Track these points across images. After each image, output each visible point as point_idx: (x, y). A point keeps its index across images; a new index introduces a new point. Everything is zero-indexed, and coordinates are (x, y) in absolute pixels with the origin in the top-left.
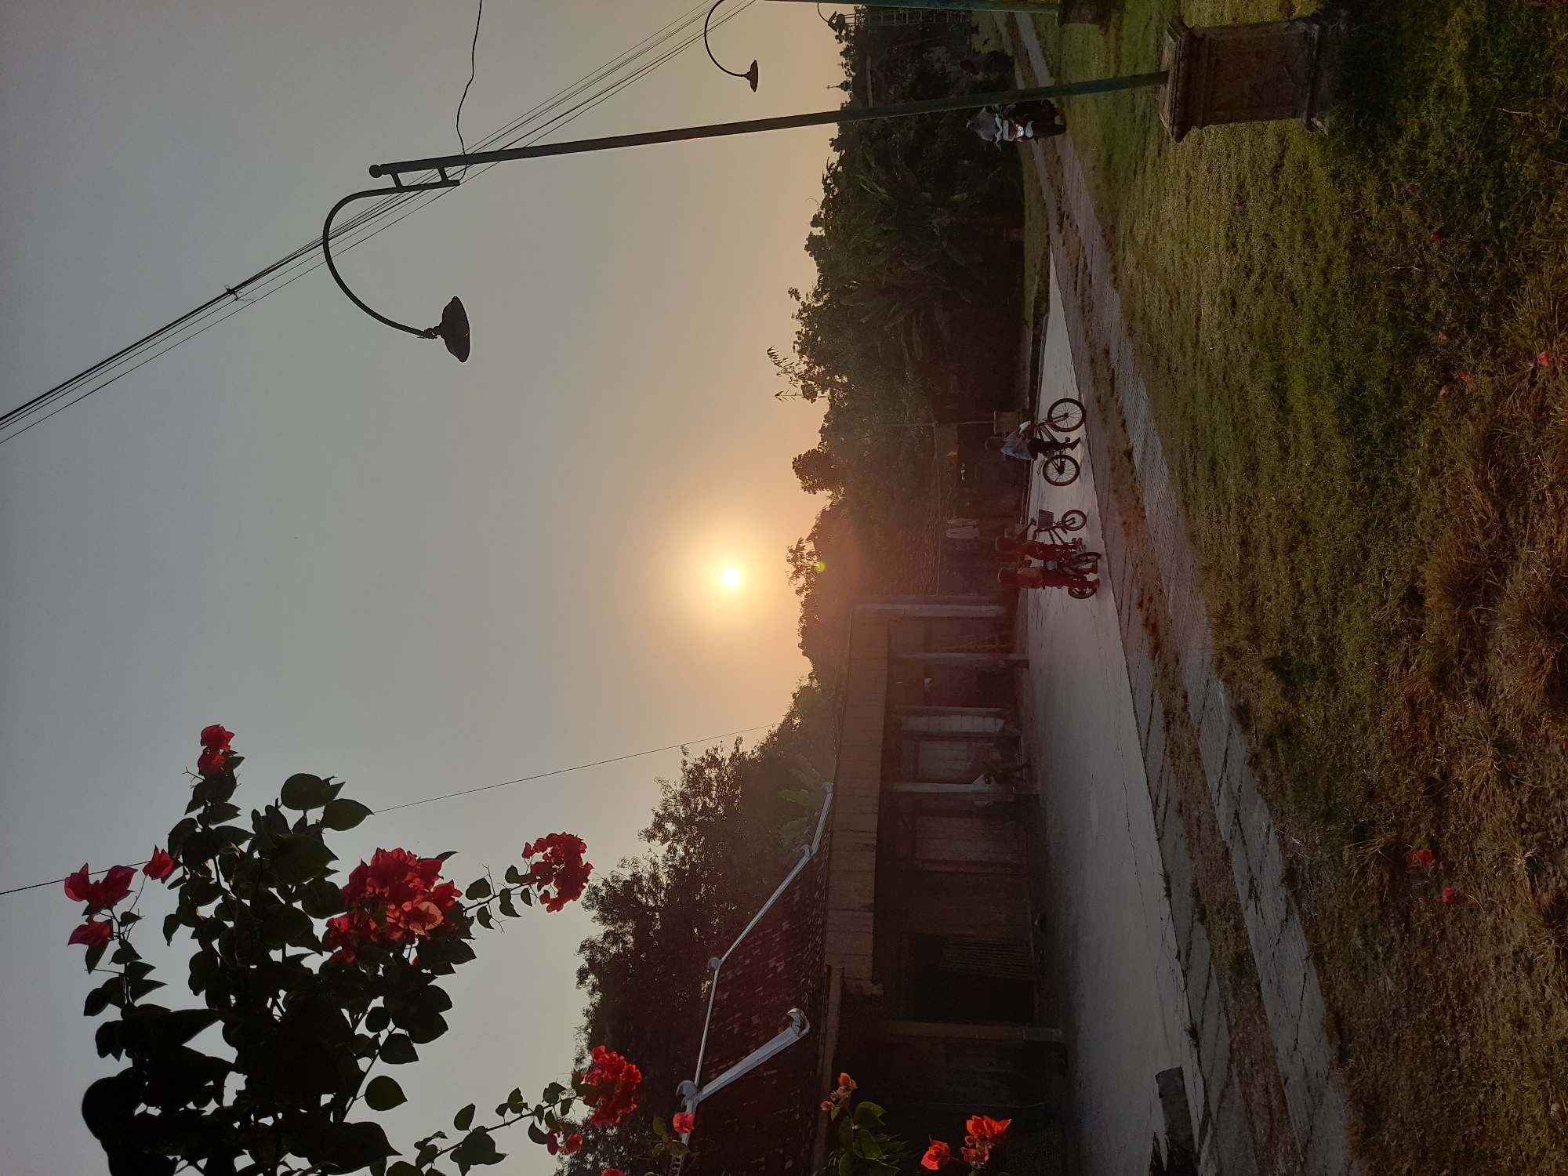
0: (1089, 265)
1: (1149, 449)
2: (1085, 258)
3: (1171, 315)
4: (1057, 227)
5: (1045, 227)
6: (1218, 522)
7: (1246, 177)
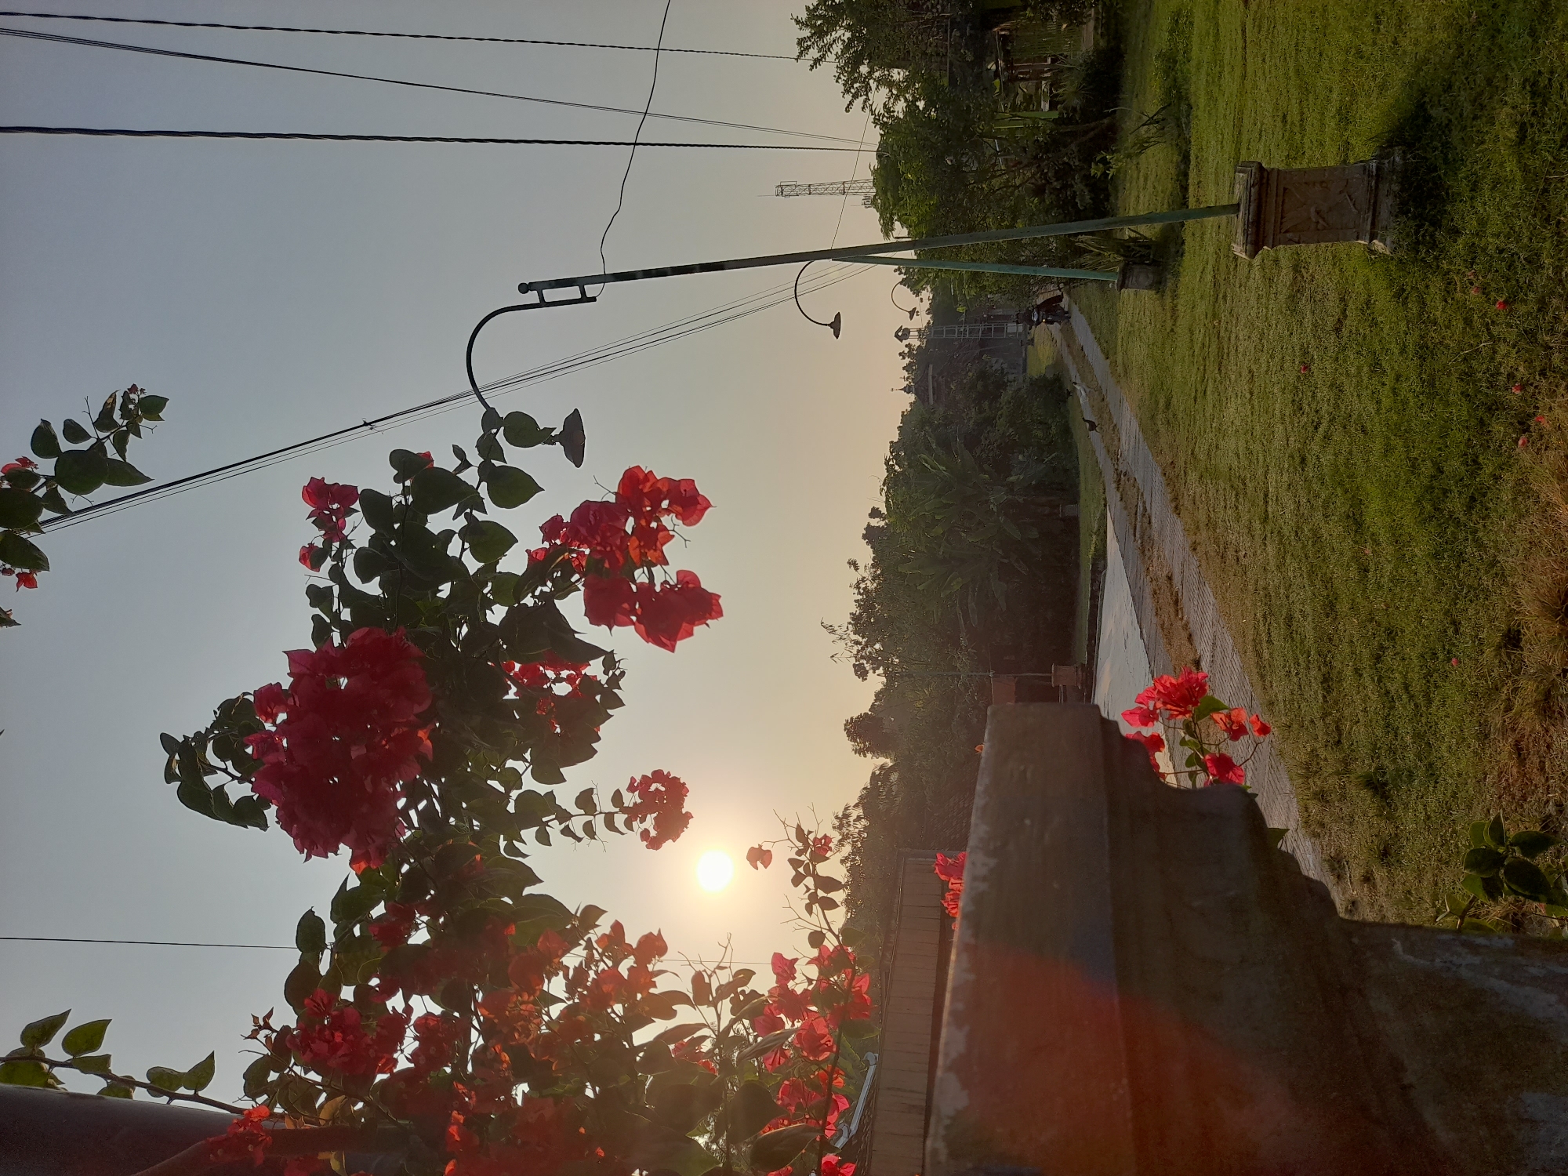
0: (1148, 508)
1: (1219, 649)
2: (1144, 503)
3: (1237, 508)
4: (1114, 485)
5: (1101, 491)
6: (1297, 674)
7: (1308, 344)
